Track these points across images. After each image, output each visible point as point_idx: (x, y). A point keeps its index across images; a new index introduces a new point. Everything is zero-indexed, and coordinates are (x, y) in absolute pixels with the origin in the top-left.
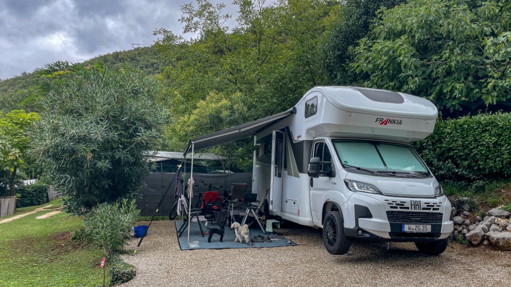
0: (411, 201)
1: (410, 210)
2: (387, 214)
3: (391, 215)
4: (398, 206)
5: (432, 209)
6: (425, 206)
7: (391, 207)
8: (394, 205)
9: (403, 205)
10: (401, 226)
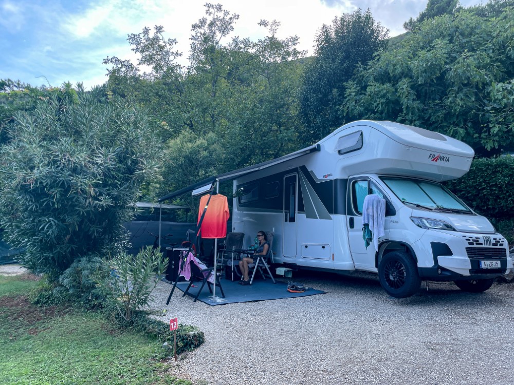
0: (483, 237)
1: (483, 246)
2: (467, 251)
3: (471, 251)
4: (475, 242)
5: (499, 245)
6: (493, 242)
7: (470, 244)
8: (471, 241)
9: (478, 241)
10: (479, 263)
